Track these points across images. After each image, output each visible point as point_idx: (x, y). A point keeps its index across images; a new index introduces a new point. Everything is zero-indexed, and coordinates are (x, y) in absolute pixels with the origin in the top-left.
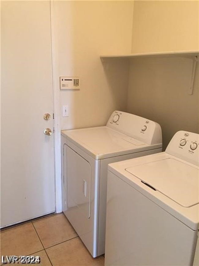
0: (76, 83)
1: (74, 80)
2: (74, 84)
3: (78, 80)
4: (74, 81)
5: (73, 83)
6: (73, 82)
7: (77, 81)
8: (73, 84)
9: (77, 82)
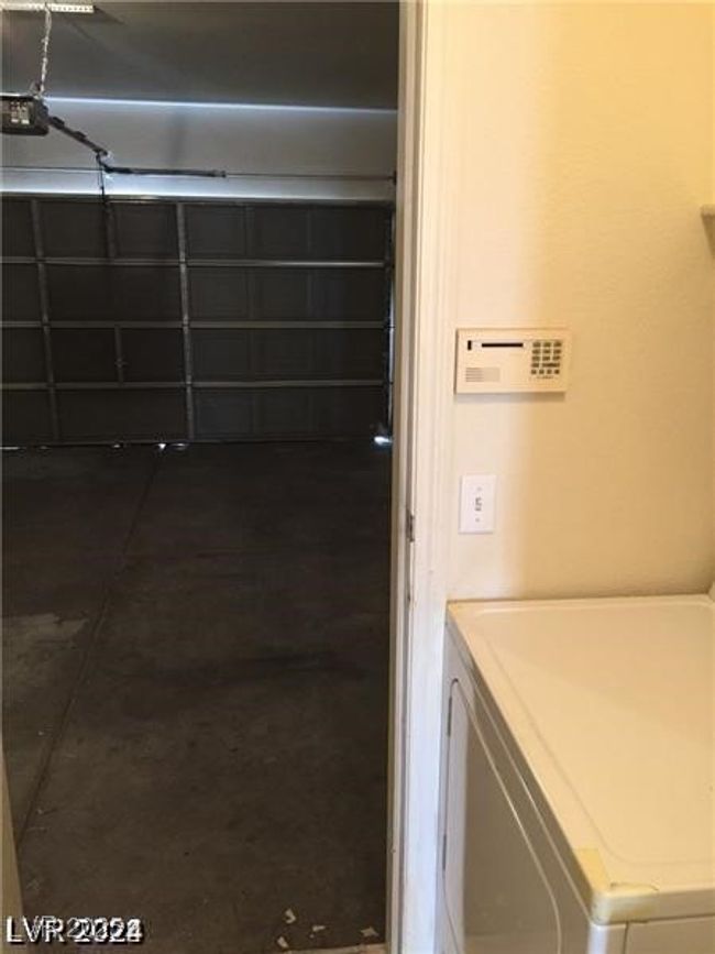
0: (547, 358)
1: (537, 345)
2: (536, 365)
3: (558, 344)
4: (536, 352)
5: (530, 362)
6: (531, 355)
7: (552, 348)
8: (530, 369)
9: (552, 355)
